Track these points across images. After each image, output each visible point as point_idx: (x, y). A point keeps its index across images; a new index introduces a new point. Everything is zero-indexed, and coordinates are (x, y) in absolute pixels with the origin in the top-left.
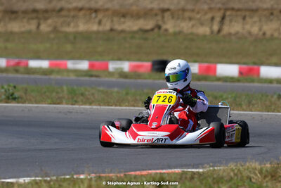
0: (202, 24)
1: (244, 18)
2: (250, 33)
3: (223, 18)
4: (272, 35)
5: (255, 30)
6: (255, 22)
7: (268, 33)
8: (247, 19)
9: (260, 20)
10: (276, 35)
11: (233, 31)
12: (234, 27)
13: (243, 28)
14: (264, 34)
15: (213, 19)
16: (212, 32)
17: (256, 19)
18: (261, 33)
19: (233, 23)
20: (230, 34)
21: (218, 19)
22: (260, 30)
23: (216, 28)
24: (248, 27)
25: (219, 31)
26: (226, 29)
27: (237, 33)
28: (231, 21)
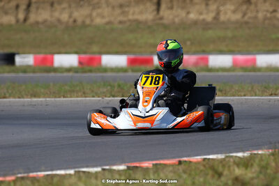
0: (6, 13)
1: (52, 5)
2: (59, 21)
3: (29, 5)
4: (83, 22)
5: (65, 17)
6: (64, 9)
7: (80, 21)
8: (56, 5)
9: (70, 6)
10: (88, 22)
11: (40, 19)
12: (42, 15)
13: (52, 16)
14: (75, 21)
15: (17, 7)
16: (17, 21)
17: (65, 5)
18: (71, 20)
19: (40, 11)
20: (37, 23)
21: (23, 7)
22: (70, 17)
23: (21, 16)
24: (56, 14)
25: (25, 20)
26: (33, 17)
27: (45, 21)
28: (37, 8)
